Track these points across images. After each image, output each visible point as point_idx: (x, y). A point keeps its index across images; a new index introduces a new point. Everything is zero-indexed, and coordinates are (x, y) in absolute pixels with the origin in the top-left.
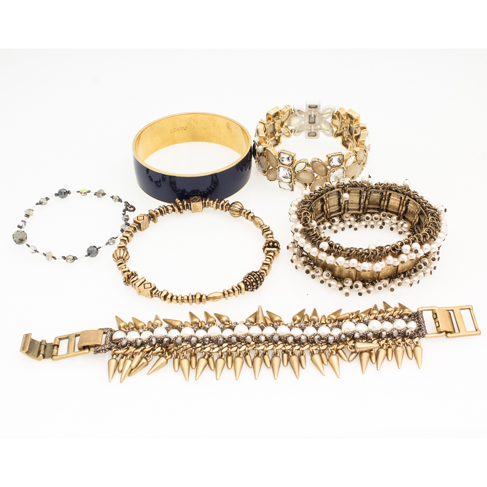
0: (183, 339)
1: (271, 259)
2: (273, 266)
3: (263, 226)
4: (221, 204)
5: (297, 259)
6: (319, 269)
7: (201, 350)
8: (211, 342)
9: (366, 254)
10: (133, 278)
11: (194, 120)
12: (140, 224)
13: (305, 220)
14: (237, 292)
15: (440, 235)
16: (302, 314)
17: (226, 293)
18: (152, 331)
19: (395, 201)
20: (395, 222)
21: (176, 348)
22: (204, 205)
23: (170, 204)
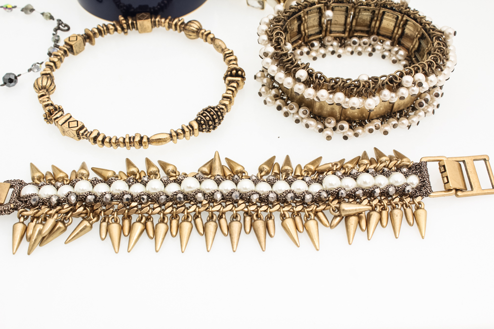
0: (113, 196)
1: (233, 91)
2: (236, 100)
3: (225, 50)
4: (174, 23)
5: (267, 91)
6: (294, 105)
7: (137, 211)
8: (149, 200)
9: (355, 86)
10: (56, 114)
12: (71, 46)
13: (278, 42)
14: (187, 134)
15: (448, 64)
16: (271, 162)
17: (174, 134)
18: (73, 186)
19: (388, 23)
20: (388, 48)
21: (104, 208)
22: (154, 24)
23: (112, 23)
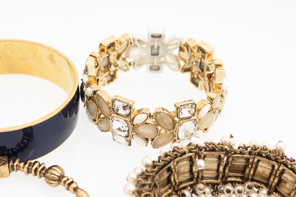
4: (34, 168)
11: (10, 49)
19: (264, 168)
22: (12, 169)
